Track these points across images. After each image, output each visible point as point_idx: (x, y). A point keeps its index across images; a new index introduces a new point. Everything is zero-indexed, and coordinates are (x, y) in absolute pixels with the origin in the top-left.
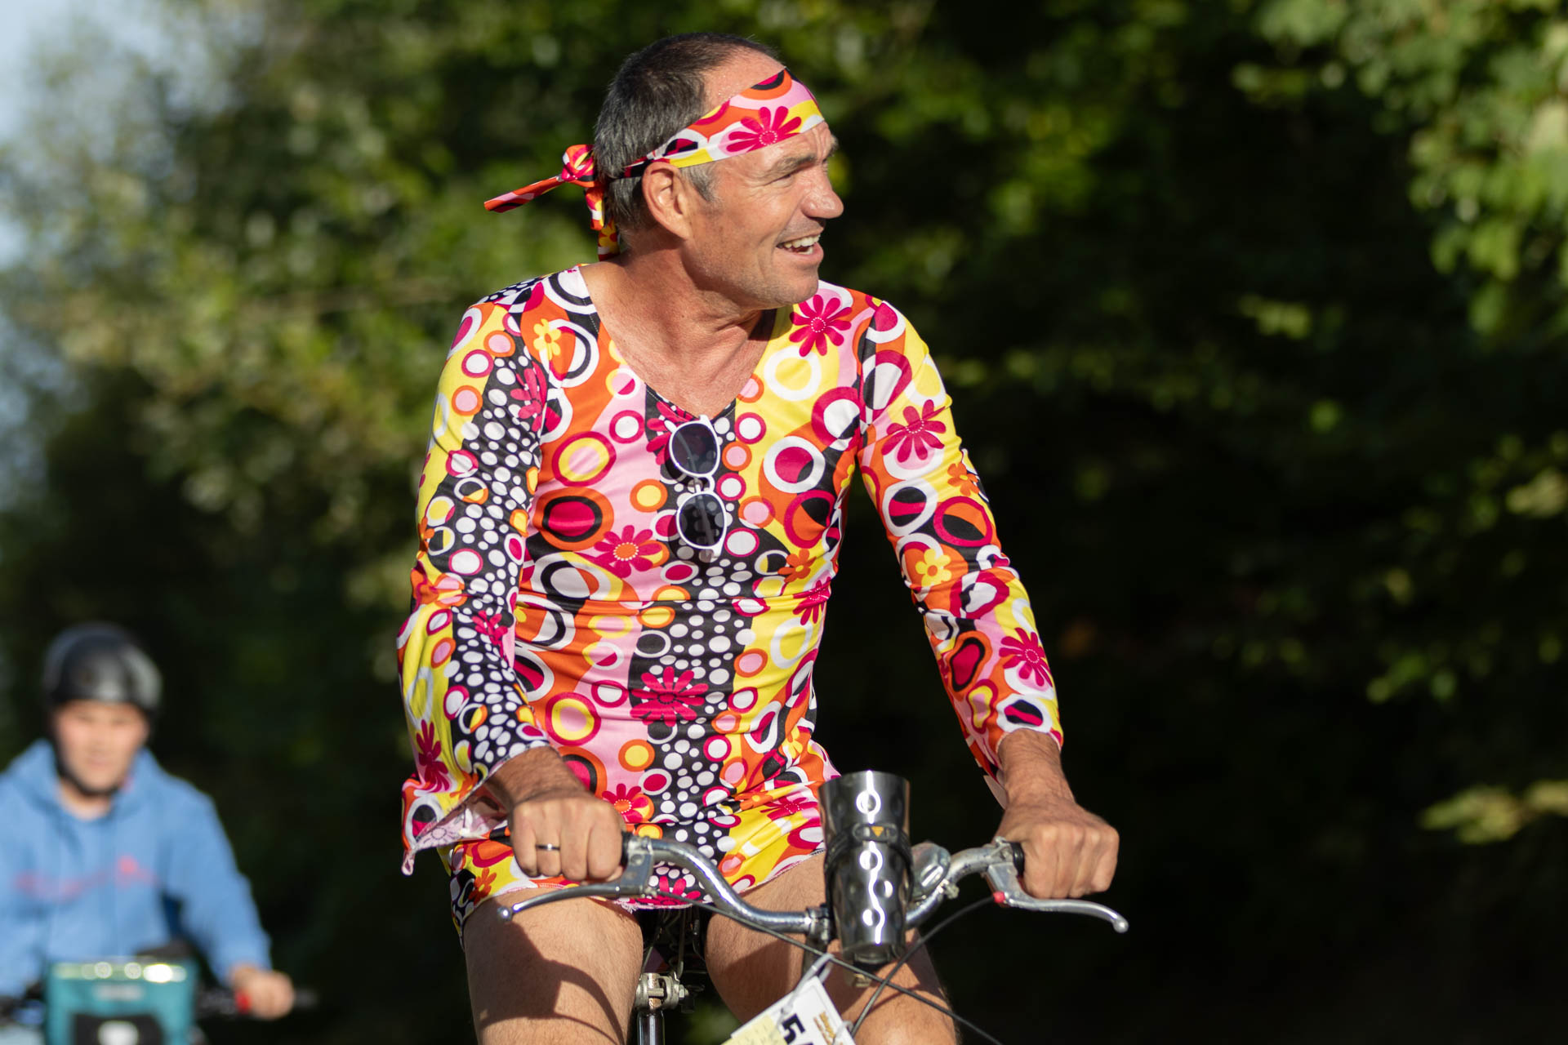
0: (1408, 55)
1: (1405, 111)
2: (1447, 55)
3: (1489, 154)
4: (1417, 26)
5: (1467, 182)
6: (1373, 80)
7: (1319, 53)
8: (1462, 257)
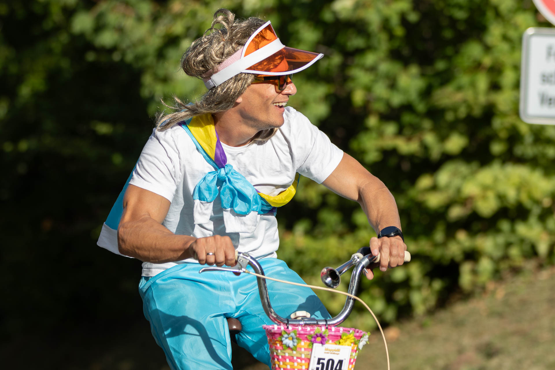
5: (159, 89)
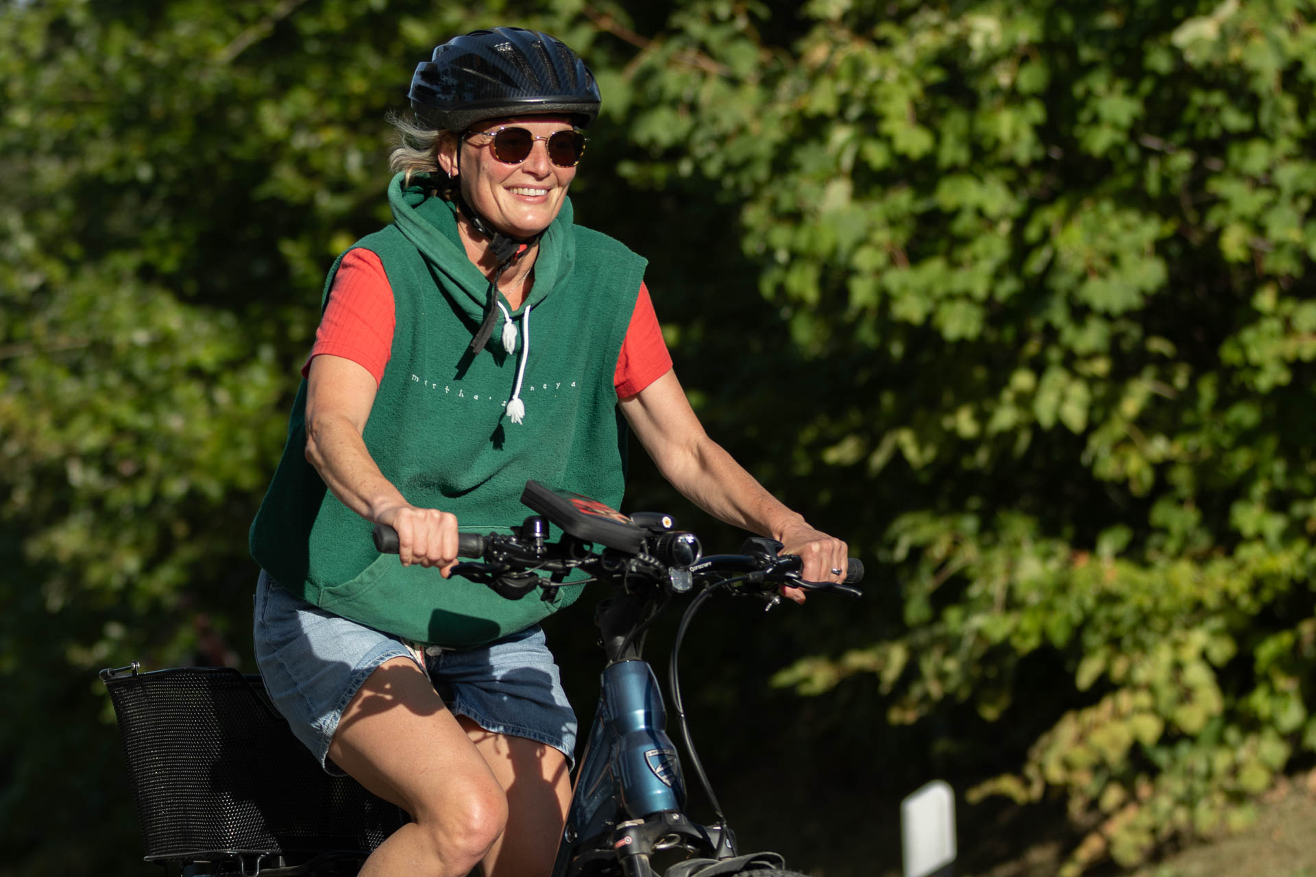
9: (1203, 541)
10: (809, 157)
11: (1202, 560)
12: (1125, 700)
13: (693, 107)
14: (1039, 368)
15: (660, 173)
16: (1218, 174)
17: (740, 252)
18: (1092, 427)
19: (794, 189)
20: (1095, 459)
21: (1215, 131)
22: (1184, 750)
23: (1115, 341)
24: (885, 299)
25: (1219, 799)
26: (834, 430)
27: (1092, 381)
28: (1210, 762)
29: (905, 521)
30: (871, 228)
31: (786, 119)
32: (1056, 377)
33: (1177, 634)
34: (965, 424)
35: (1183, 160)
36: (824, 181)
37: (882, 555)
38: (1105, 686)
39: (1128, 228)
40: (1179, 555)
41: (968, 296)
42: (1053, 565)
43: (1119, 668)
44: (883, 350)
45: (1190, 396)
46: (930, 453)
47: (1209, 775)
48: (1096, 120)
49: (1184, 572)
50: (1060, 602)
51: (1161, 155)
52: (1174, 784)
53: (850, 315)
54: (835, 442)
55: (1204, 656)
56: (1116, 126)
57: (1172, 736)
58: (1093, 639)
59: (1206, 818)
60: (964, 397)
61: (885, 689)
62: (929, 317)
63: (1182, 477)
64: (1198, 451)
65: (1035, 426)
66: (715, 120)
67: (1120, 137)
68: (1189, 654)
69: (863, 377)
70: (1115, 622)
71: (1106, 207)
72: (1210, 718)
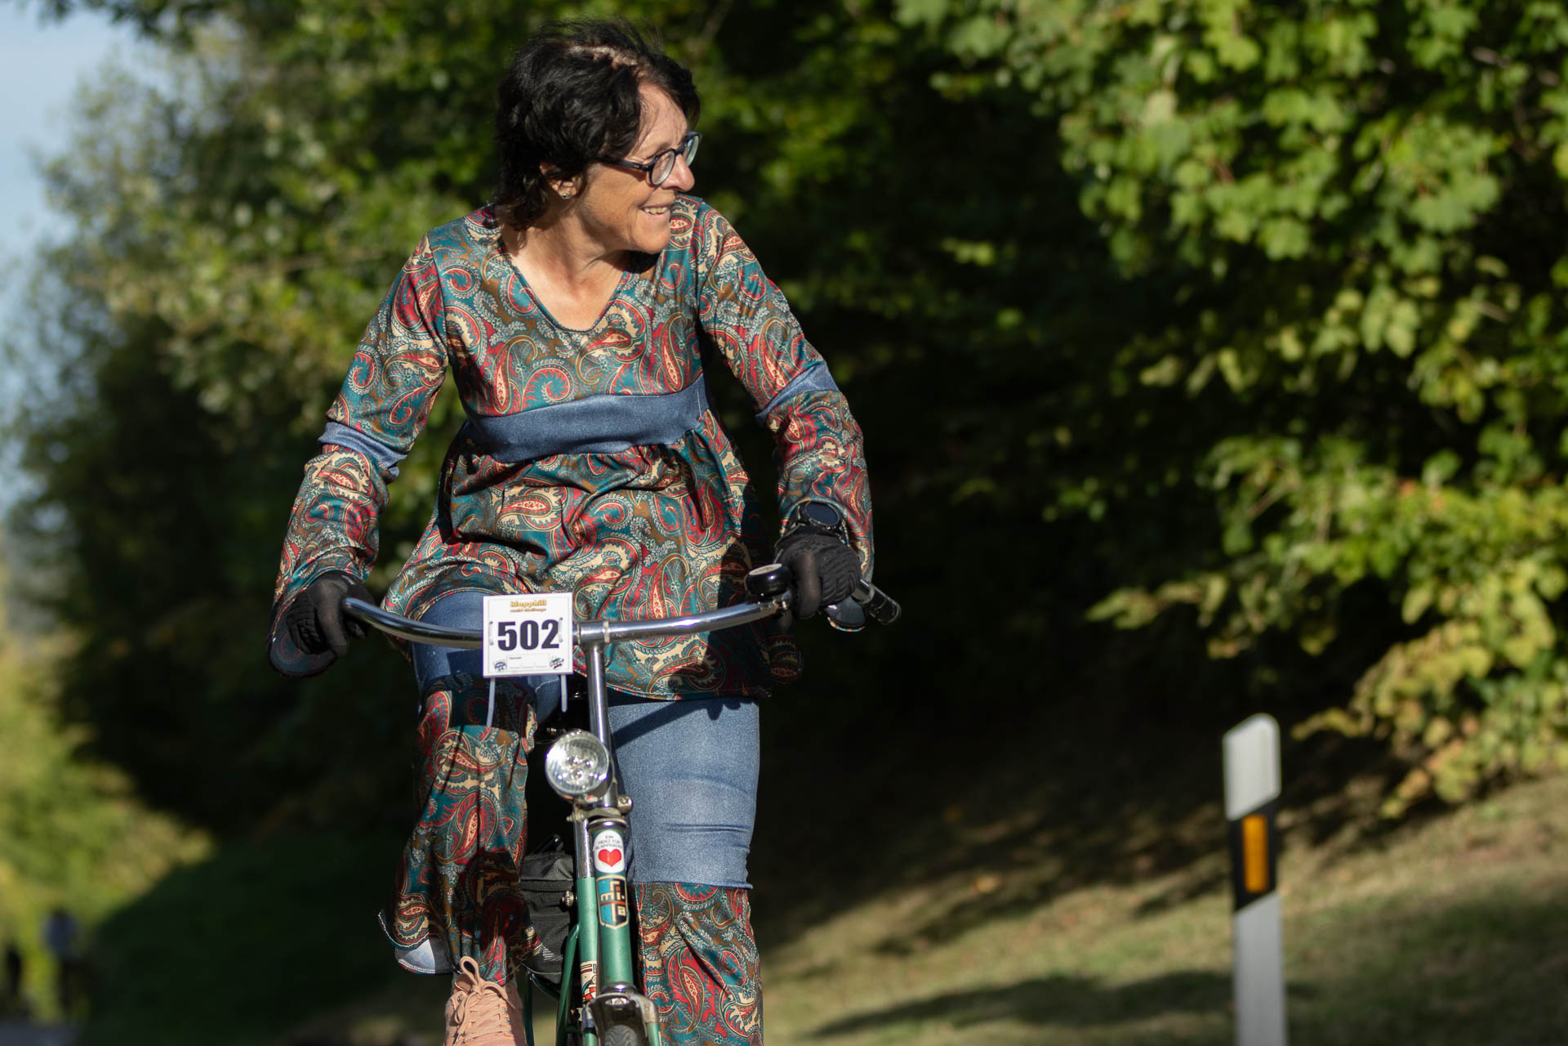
0: (1056, 61)
1: (1056, 101)
2: (1084, 61)
3: (1116, 131)
4: (1061, 40)
6: (1031, 80)
7: (991, 63)
8: (1101, 205)
9: (1533, 468)
10: (1130, 68)
11: (1531, 489)
12: (1453, 632)
13: (1011, 16)
14: (1365, 288)
15: (973, 84)
16: (1553, 89)
17: (1059, 168)
18: (1419, 350)
19: (1115, 101)
20: (1422, 384)
21: (1550, 44)
22: (1511, 685)
23: (1446, 258)
24: (1210, 217)
25: (1547, 735)
26: (1154, 348)
27: (1420, 301)
28: (1538, 697)
29: (1226, 447)
30: (1195, 141)
31: (1107, 29)
32: (1383, 296)
33: (1507, 564)
34: (1289, 345)
35: (1516, 74)
36: (1146, 94)
37: (1200, 480)
38: (1432, 619)
39: (1460, 144)
40: (1508, 483)
41: (1293, 214)
42: (1379, 493)
43: (1447, 599)
44: (1206, 270)
45: (1519, 319)
46: (1253, 375)
47: (1538, 711)
48: (1428, 33)
49: (1513, 500)
50: (1384, 530)
51: (1495, 68)
52: (1500, 719)
53: (1172, 233)
54: (1152, 362)
55: (1534, 587)
56: (1449, 39)
57: (1501, 670)
58: (1420, 571)
59: (1533, 755)
60: (1289, 316)
61: (1204, 621)
62: (1254, 234)
63: (1511, 403)
64: (1528, 375)
65: (1360, 348)
66: (1033, 30)
67: (1454, 50)
68: (1519, 585)
69: (1183, 295)
70: (1441, 552)
71: (1437, 122)
72: (1540, 651)
